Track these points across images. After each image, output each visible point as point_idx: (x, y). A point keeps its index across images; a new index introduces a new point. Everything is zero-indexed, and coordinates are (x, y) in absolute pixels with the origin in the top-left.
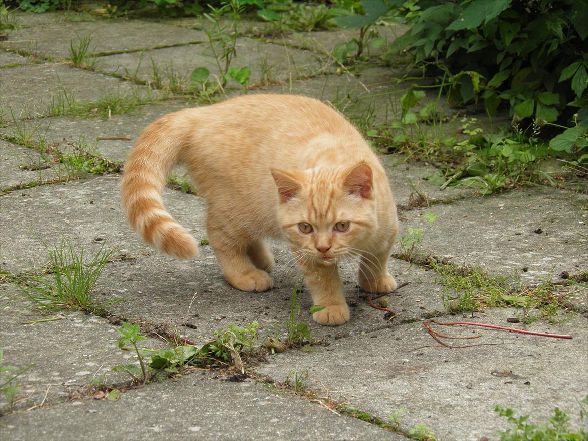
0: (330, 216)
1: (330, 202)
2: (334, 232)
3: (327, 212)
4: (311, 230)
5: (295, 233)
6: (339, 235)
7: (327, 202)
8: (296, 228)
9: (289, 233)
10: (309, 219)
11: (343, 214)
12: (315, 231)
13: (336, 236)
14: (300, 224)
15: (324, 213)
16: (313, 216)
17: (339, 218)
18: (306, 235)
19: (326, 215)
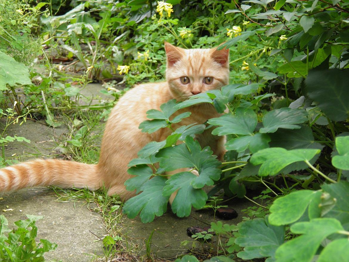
0: (201, 72)
1: (202, 64)
2: (203, 83)
3: (200, 69)
4: (189, 82)
5: (178, 84)
6: (206, 86)
7: (200, 64)
8: (178, 81)
9: (174, 84)
10: (188, 73)
11: (209, 72)
12: (191, 81)
13: (204, 86)
14: (181, 78)
15: (198, 70)
16: (191, 71)
17: (207, 74)
18: (185, 85)
19: (199, 71)
